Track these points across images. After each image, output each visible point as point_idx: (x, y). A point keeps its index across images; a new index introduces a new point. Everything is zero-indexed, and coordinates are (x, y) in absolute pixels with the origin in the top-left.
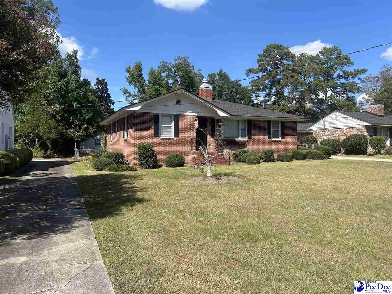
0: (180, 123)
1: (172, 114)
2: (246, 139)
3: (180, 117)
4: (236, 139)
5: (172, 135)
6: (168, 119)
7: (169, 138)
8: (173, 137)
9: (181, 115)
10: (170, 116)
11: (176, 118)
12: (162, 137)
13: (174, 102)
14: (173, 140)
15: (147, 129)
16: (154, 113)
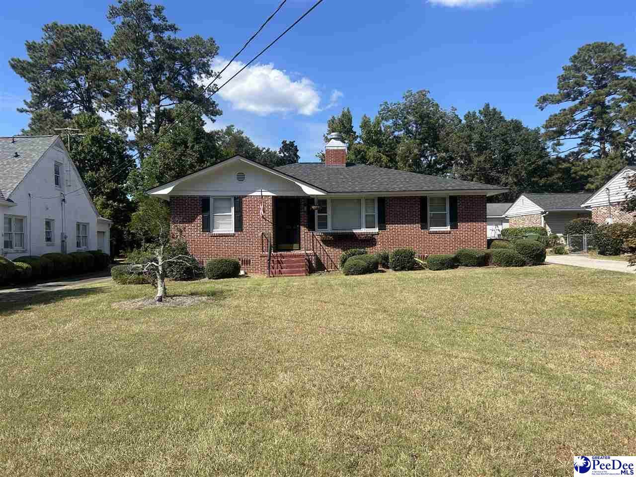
0: (244, 209)
1: (232, 196)
2: (376, 230)
3: (244, 199)
4: (355, 231)
5: (231, 230)
6: (225, 204)
7: (227, 232)
8: (233, 232)
9: (246, 196)
10: (228, 199)
11: (238, 202)
12: (216, 231)
13: (234, 177)
14: (234, 235)
15: (191, 220)
16: (200, 197)
